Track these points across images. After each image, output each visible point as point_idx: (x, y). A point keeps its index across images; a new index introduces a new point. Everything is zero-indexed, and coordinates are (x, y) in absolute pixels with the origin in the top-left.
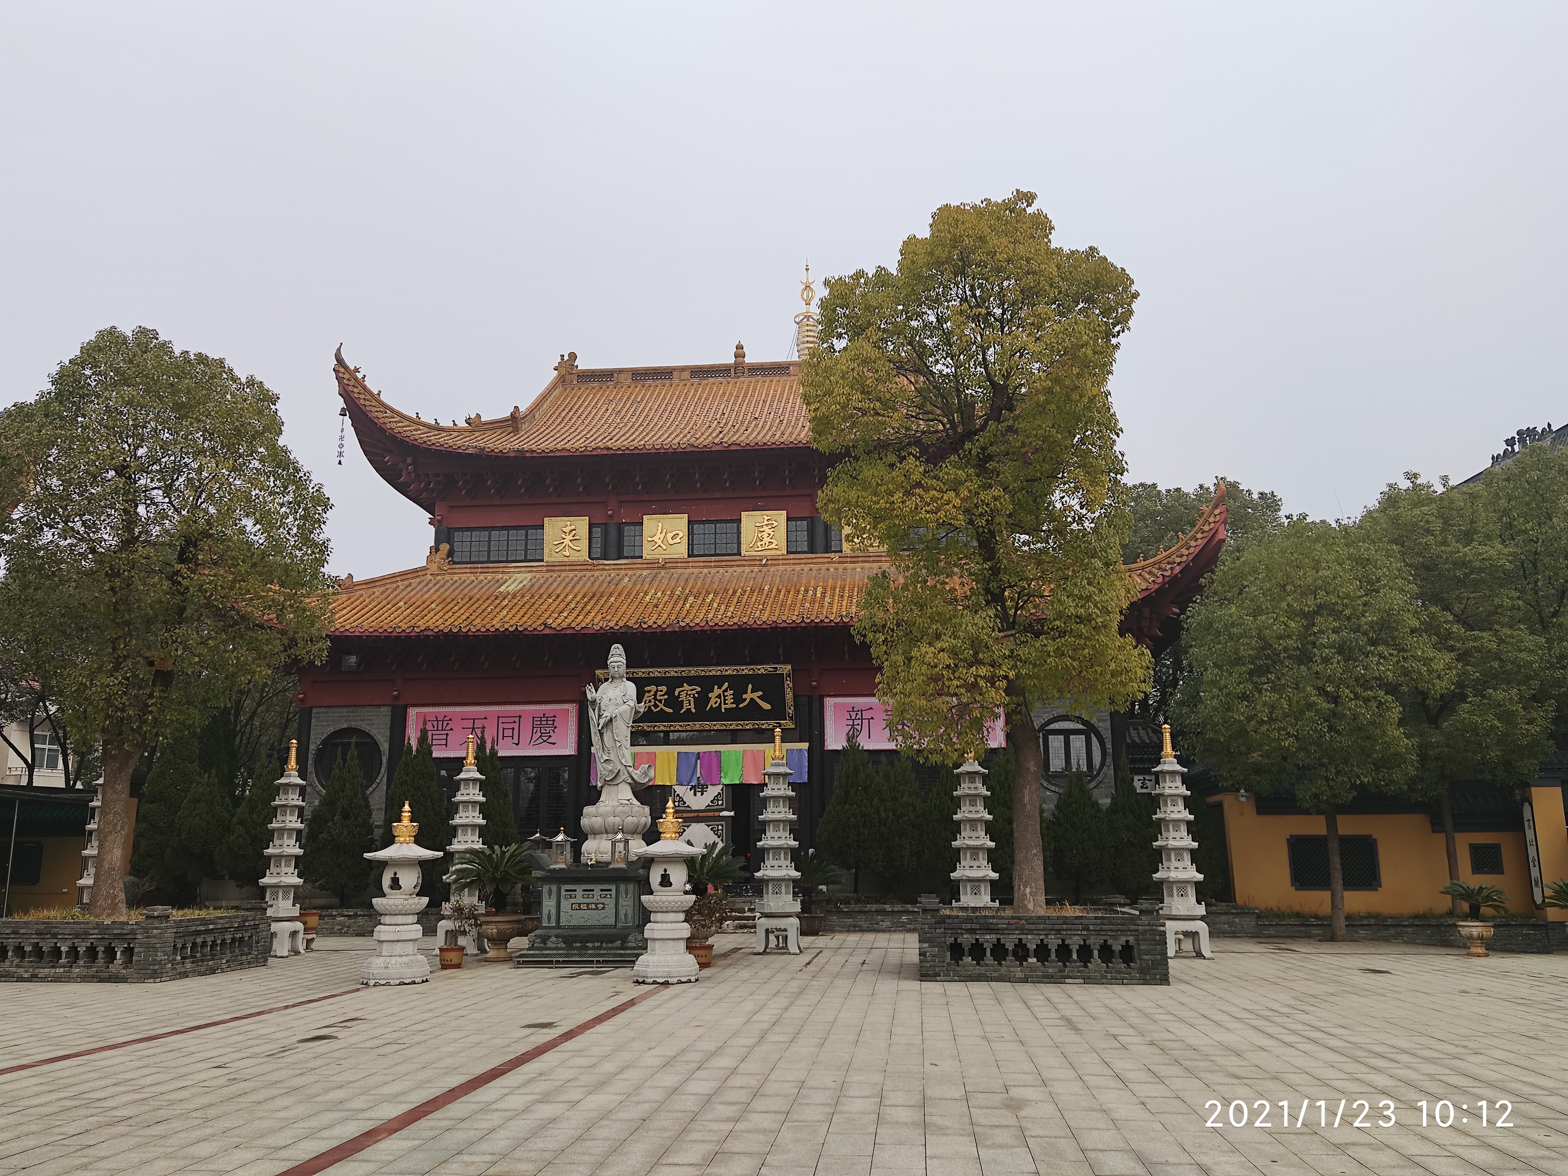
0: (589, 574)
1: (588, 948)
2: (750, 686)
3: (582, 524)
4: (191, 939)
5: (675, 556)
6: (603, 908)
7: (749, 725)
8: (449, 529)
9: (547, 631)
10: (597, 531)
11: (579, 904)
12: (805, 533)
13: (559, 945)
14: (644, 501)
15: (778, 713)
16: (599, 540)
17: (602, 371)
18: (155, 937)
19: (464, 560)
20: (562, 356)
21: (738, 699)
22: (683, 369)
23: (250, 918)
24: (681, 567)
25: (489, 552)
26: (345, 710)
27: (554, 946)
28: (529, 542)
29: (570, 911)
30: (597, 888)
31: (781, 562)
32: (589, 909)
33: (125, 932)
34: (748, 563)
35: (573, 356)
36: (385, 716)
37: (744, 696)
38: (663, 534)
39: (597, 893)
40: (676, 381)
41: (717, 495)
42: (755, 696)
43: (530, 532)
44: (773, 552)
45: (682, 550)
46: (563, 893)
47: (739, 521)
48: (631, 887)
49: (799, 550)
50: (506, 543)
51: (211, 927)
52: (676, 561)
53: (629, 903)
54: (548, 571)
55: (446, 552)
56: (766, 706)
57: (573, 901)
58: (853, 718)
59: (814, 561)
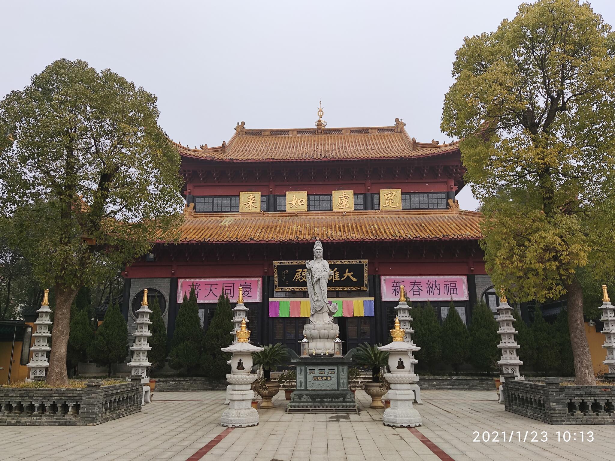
0: (261, 218)
1: (324, 402)
2: (347, 270)
3: (257, 195)
4: (109, 398)
5: (302, 211)
6: (331, 379)
7: (346, 288)
8: (194, 196)
9: (252, 242)
10: (265, 198)
11: (317, 377)
12: (362, 201)
13: (308, 400)
14: (286, 185)
15: (360, 282)
16: (265, 203)
17: (257, 130)
18: (93, 398)
19: (201, 211)
20: (238, 123)
21: (341, 276)
22: (294, 130)
23: (135, 385)
24: (305, 216)
25: (213, 207)
26: (147, 280)
27: (305, 400)
28: (232, 203)
29: (312, 381)
30: (327, 368)
31: (351, 214)
32: (322, 380)
33: (75, 395)
34: (336, 214)
35: (243, 123)
36: (167, 283)
37: (344, 275)
38: (296, 200)
39: (327, 371)
40: (291, 135)
41: (321, 183)
42: (350, 274)
43: (232, 198)
44: (348, 209)
45: (305, 208)
46: (308, 371)
47: (332, 195)
48: (345, 368)
49: (359, 208)
50: (221, 203)
51: (119, 391)
52: (302, 213)
53: (345, 377)
54: (242, 216)
55: (193, 207)
56: (354, 280)
57: (314, 375)
58: (395, 286)
59: (367, 213)
